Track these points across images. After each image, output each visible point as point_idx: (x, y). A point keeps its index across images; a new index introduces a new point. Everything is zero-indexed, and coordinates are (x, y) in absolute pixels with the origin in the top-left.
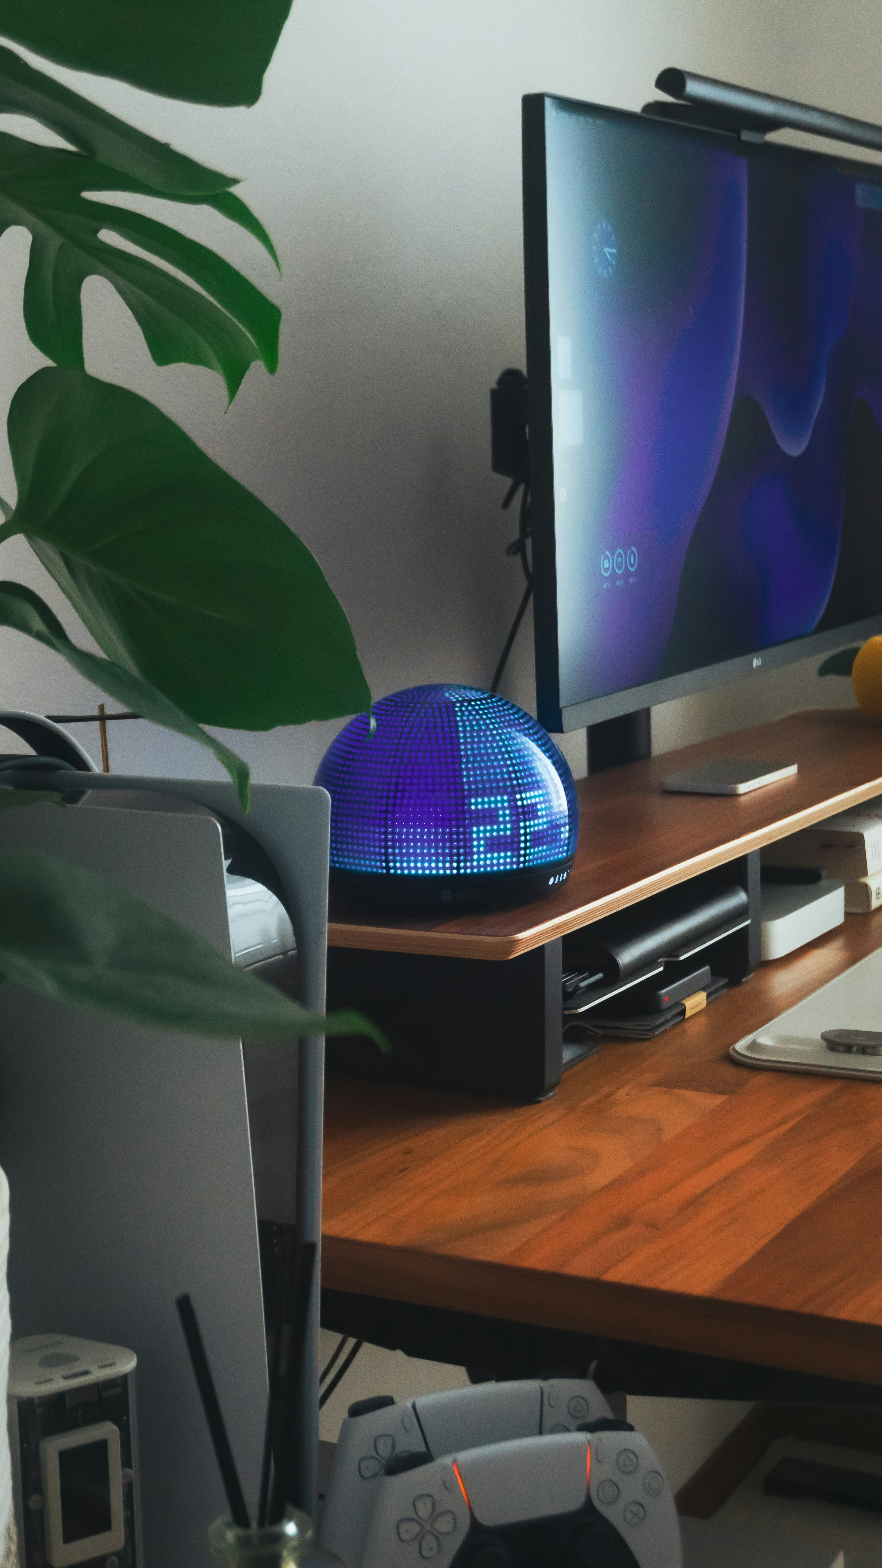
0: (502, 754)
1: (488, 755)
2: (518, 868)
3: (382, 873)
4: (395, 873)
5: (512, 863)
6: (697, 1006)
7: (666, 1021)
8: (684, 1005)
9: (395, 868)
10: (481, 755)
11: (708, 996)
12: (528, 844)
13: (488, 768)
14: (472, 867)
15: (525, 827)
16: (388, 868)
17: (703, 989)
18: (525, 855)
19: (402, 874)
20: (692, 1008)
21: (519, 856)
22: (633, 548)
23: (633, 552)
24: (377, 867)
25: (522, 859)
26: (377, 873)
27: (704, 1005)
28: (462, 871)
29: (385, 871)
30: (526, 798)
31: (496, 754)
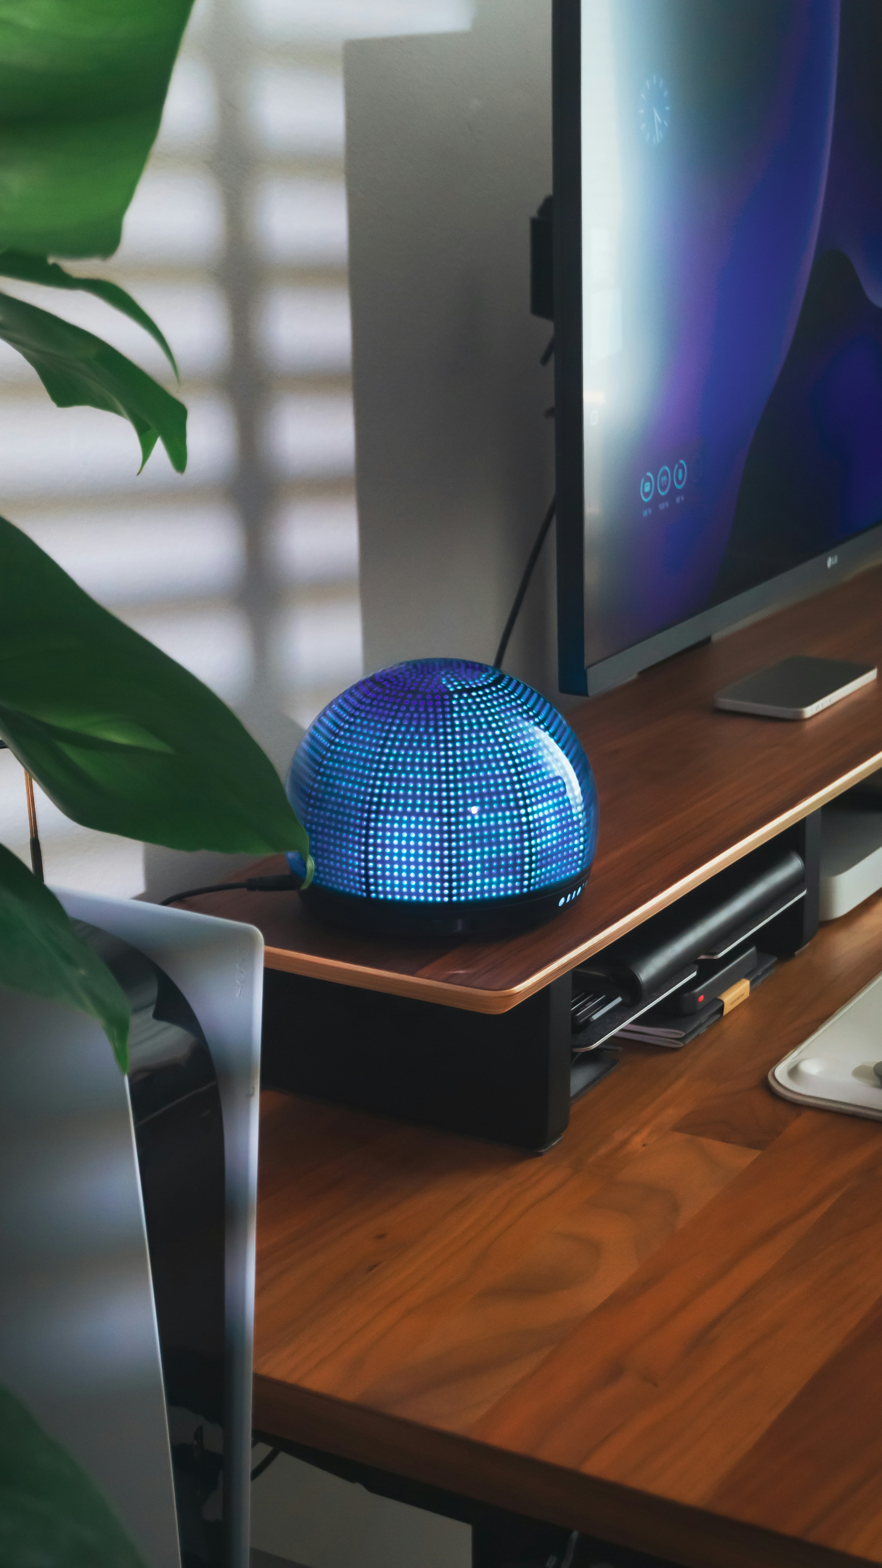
0: (505, 760)
1: (488, 761)
2: (521, 893)
3: (361, 896)
4: (377, 898)
5: (514, 888)
6: (738, 998)
7: (700, 1026)
8: (722, 1001)
9: (376, 892)
10: (480, 762)
11: (752, 983)
12: (534, 866)
13: (487, 778)
14: (466, 894)
15: (530, 847)
16: (369, 892)
17: (747, 976)
18: (529, 879)
19: (385, 899)
20: (732, 1003)
21: (522, 879)
22: (682, 462)
23: (681, 466)
24: (357, 889)
25: (526, 883)
26: (356, 896)
27: (747, 994)
28: (455, 899)
29: (365, 894)
30: (533, 813)
31: (497, 761)
